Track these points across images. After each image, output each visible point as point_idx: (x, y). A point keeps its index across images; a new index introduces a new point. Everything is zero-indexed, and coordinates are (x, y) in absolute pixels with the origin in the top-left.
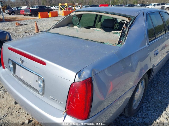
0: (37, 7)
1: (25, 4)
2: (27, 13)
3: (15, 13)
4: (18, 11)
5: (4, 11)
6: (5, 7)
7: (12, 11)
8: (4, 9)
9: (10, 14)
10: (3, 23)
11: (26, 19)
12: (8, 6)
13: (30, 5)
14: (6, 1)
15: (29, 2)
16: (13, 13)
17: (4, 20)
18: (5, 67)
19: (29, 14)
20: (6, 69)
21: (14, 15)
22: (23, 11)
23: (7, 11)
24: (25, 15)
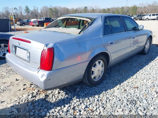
0: (43, 19)
1: (35, 17)
2: (35, 24)
3: (25, 24)
4: (28, 23)
5: (16, 23)
6: (18, 20)
7: (22, 23)
8: (16, 21)
9: (21, 25)
10: (14, 32)
11: (34, 29)
12: (20, 18)
13: (39, 18)
14: (19, 15)
15: (38, 15)
16: (24, 25)
17: (15, 30)
18: (10, 52)
19: (37, 25)
20: (11, 54)
21: (24, 26)
22: (32, 23)
23: (18, 23)
24: (33, 26)
